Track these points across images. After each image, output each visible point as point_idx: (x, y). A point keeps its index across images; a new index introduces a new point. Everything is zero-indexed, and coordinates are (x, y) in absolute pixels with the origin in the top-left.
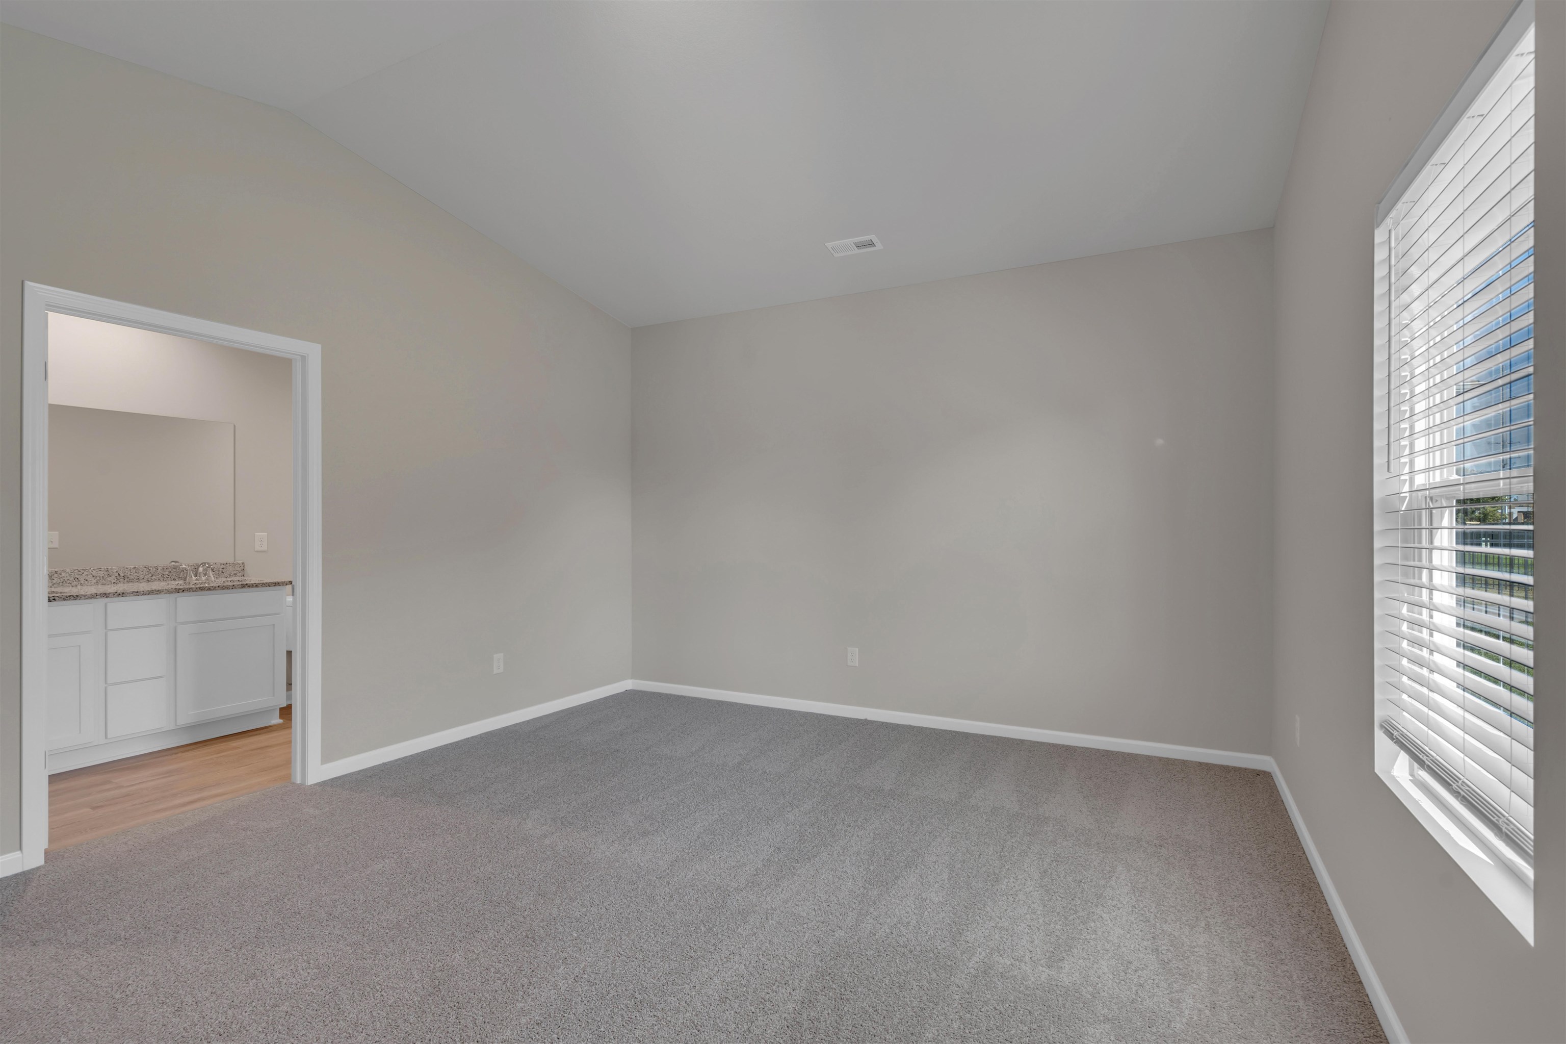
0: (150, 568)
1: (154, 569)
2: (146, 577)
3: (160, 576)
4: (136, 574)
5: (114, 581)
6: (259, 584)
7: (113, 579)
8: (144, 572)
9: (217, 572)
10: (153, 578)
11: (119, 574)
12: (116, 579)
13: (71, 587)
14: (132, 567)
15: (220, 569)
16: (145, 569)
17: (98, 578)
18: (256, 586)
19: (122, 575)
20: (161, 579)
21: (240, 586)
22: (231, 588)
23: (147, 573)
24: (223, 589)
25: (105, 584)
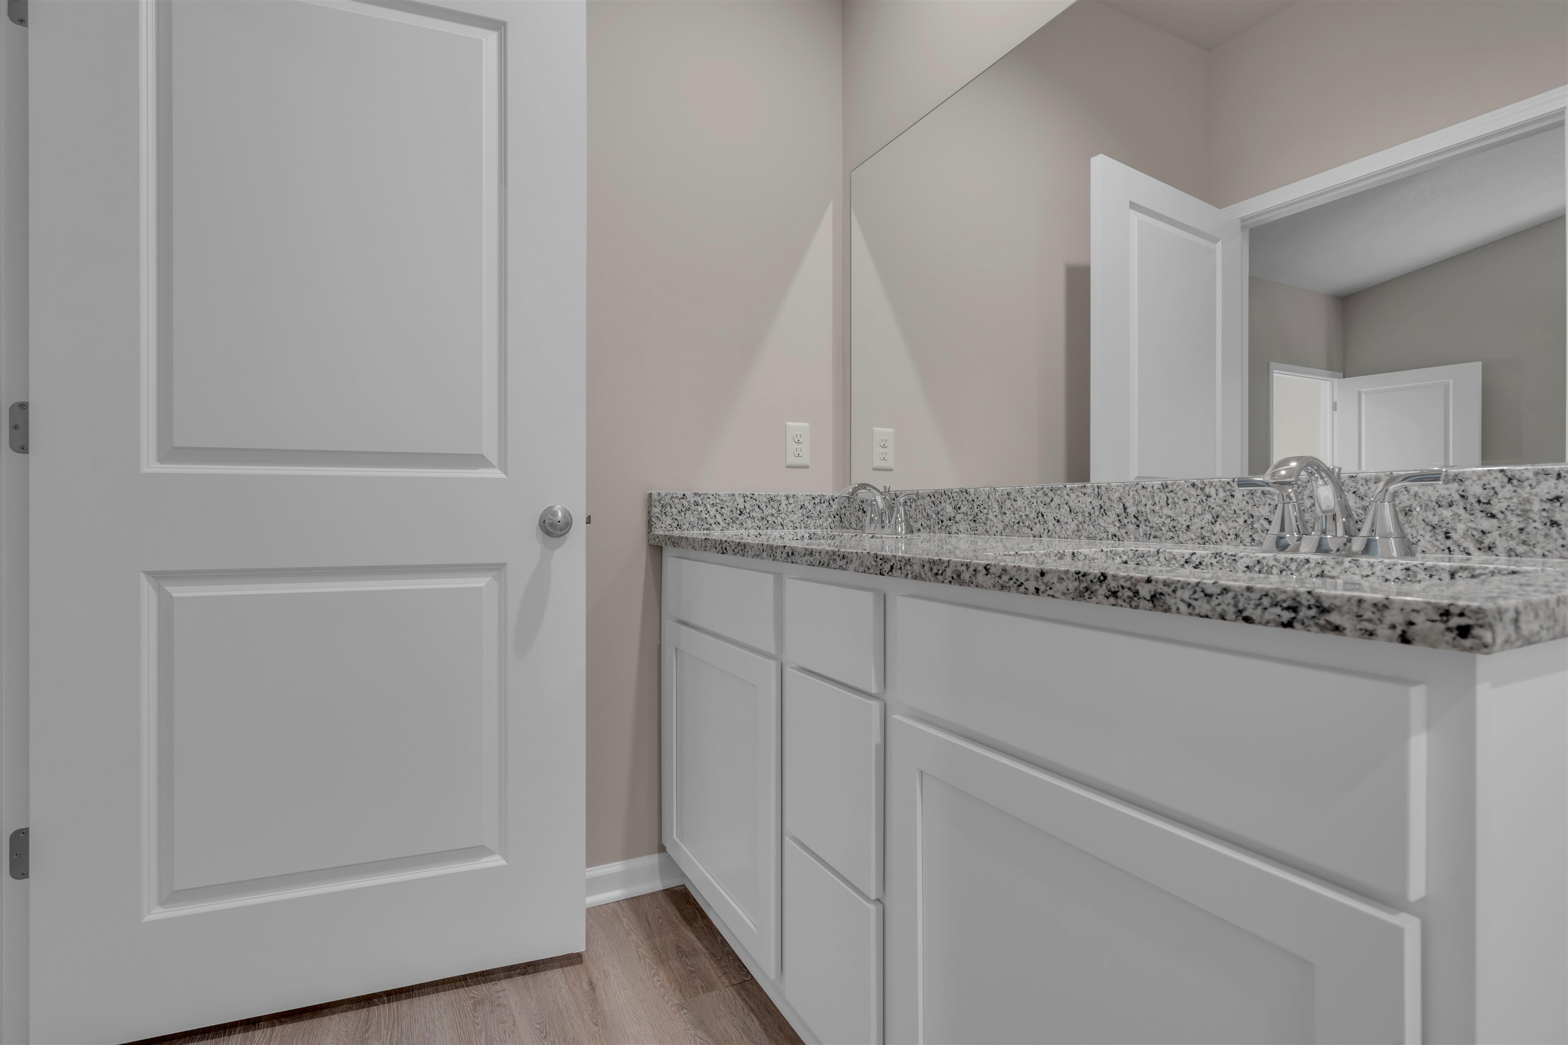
0: (1207, 490)
1: (1222, 494)
2: (1197, 523)
3: (1241, 521)
4: (1166, 511)
5: (1112, 530)
6: (1174, 587)
7: (1109, 523)
8: (1191, 504)
9: (1516, 522)
10: (1217, 528)
11: (1125, 508)
12: (1118, 524)
13: (1031, 539)
14: (1157, 484)
15: (1536, 506)
16: (1193, 491)
17: (1080, 518)
18: (1153, 598)
19: (1132, 510)
20: (1245, 536)
21: (1072, 585)
22: (1031, 585)
23: (1199, 510)
24: (1003, 587)
25: (1094, 538)
